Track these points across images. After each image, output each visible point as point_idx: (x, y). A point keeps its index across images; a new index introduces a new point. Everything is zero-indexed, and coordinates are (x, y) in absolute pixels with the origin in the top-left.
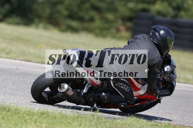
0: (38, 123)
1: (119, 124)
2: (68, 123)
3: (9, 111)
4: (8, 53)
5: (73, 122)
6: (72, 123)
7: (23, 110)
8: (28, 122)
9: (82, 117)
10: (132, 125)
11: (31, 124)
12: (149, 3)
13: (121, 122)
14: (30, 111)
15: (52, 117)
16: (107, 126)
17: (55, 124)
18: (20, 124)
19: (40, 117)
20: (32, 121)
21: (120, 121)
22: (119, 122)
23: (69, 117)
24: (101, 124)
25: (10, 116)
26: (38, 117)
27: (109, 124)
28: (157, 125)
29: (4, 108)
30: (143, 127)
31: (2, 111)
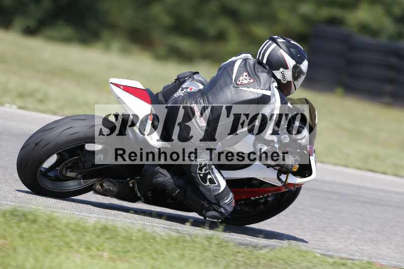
0: (94, 249)
1: (264, 259)
2: (156, 252)
3: (34, 221)
4: (41, 101)
5: (168, 251)
6: (166, 253)
7: (64, 221)
8: (71, 247)
9: (186, 240)
10: (292, 262)
11: (77, 251)
12: (344, 6)
13: (268, 255)
14: (77, 225)
15: (123, 238)
16: (239, 261)
17: (129, 254)
18: (55, 250)
19: (98, 236)
20: (80, 246)
21: (268, 252)
22: (264, 255)
23: (158, 239)
24: (225, 257)
25: (37, 232)
26: (94, 236)
27: (243, 257)
28: (344, 265)
29: (24, 215)
30: (315, 266)
31: (20, 221)
